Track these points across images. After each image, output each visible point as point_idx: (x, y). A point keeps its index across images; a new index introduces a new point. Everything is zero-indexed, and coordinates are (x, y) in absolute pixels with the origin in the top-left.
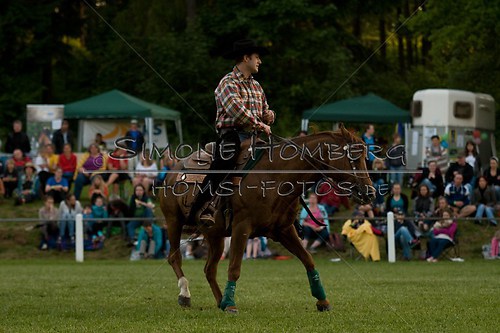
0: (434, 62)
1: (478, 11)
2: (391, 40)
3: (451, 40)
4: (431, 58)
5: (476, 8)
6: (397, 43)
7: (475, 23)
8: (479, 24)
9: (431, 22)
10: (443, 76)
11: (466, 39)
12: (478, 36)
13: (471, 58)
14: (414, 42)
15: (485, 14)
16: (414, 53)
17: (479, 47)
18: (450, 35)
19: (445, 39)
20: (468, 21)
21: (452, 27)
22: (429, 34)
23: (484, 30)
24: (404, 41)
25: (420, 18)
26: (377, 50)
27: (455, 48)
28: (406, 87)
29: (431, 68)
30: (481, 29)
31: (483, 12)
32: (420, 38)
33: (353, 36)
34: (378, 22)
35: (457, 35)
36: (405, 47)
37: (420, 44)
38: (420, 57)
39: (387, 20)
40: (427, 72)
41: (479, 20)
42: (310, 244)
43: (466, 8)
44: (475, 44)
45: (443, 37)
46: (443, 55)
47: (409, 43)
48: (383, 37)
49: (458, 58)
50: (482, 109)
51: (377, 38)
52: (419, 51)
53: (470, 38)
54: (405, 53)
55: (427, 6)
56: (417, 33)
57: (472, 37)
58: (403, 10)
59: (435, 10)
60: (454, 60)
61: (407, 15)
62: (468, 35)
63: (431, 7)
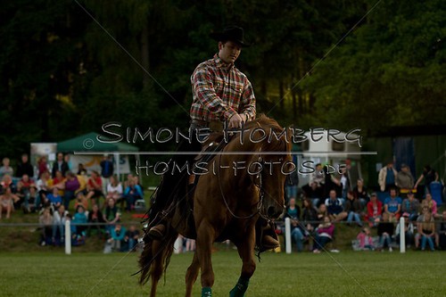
2: (288, 96)
4: (315, 109)
5: (347, 73)
6: (291, 98)
7: (346, 84)
8: (349, 85)
11: (340, 95)
14: (303, 97)
15: (353, 78)
16: (304, 105)
19: (326, 96)
21: (330, 87)
22: (314, 92)
24: (297, 97)
26: (278, 104)
29: (316, 116)
34: (278, 84)
36: (297, 101)
37: (307, 99)
38: (308, 108)
39: (284, 82)
40: (313, 118)
44: (346, 99)
46: (324, 107)
47: (300, 99)
48: (282, 94)
51: (278, 95)
52: (308, 104)
54: (297, 105)
55: (313, 72)
57: (344, 94)
58: (295, 75)
59: (318, 75)
60: (332, 110)
61: (299, 78)
62: (341, 92)
63: (316, 73)
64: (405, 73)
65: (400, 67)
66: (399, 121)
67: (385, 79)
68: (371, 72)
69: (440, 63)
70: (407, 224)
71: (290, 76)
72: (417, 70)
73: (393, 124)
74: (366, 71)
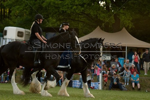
0: (12, 18)
1: (27, 2)
3: (18, 11)
9: (12, 4)
10: (15, 23)
12: (27, 10)
13: (24, 17)
17: (27, 14)
18: (18, 9)
20: (24, 5)
23: (29, 8)
25: (8, 2)
27: (19, 13)
28: (2, 25)
30: (28, 8)
32: (8, 9)
35: (20, 9)
41: (28, 5)
45: (15, 9)
49: (20, 17)
50: (27, 34)
53: (24, 11)
56: (7, 7)
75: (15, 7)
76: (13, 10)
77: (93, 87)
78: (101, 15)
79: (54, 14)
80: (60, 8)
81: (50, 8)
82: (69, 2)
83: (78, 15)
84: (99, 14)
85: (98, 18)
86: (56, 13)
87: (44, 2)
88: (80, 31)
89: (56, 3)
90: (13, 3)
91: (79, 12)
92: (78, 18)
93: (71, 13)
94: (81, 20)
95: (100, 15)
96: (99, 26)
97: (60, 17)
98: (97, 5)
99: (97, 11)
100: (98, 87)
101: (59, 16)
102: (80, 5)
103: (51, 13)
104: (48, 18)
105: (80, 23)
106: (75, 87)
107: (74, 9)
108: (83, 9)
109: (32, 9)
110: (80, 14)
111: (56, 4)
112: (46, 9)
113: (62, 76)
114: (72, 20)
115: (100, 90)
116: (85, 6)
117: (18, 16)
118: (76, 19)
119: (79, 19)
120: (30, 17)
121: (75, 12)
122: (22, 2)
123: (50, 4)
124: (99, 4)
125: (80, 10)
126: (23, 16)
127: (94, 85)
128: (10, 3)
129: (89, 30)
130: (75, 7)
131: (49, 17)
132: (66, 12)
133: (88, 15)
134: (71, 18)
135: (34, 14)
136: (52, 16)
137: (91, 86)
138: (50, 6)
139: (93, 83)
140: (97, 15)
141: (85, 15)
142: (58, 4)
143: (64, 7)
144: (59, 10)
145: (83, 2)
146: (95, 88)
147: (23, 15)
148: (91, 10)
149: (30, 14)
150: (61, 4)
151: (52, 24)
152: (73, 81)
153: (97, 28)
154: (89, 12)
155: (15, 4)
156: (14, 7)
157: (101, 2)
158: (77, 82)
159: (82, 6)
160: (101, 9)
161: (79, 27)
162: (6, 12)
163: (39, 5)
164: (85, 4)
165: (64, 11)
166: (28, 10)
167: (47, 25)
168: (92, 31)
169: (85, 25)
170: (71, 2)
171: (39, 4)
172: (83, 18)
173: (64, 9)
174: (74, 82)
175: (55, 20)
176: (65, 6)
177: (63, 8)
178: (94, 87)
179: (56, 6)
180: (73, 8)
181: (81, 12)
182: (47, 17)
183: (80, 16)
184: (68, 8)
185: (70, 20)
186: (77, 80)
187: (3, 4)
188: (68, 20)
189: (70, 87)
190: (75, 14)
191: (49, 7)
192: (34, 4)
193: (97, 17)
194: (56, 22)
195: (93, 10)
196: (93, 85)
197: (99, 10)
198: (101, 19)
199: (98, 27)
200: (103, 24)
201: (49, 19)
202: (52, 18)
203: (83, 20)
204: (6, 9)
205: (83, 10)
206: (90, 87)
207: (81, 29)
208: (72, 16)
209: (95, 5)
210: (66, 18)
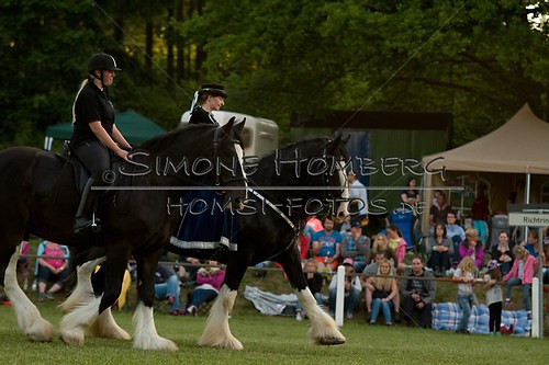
0: (208, 77)
1: (265, 18)
2: (160, 48)
3: (230, 51)
4: (205, 71)
5: (263, 15)
6: (166, 52)
7: (260, 33)
8: (265, 35)
9: (208, 29)
11: (248, 52)
12: (264, 49)
13: (254, 74)
14: (186, 51)
15: (273, 23)
16: (186, 63)
17: (263, 62)
18: (230, 45)
19: (224, 52)
20: (252, 30)
21: (231, 36)
22: (206, 43)
23: (271, 42)
24: (175, 49)
25: (196, 23)
26: (143, 61)
27: (235, 61)
28: (173, 105)
30: (267, 41)
31: (270, 21)
32: (194, 47)
33: (113, 39)
34: (144, 25)
35: (238, 46)
36: (176, 58)
37: (193, 55)
38: (193, 70)
39: (155, 22)
41: (265, 30)
42: (47, 289)
43: (251, 15)
44: (259, 58)
45: (220, 48)
46: (220, 69)
47: (180, 53)
48: (150, 43)
49: (238, 73)
50: (263, 137)
51: (142, 44)
52: (193, 63)
53: (253, 51)
54: (175, 64)
55: (204, 9)
56: (191, 40)
57: (256, 50)
58: (175, 13)
59: (214, 15)
60: (233, 75)
61: (180, 18)
62: (251, 47)
63: (208, 12)
64: (362, 22)
65: (355, 10)
66: (346, 102)
67: (326, 29)
68: (303, 16)
69: (423, 8)
70: (349, 278)
71: (166, 14)
72: (384, 18)
73: (337, 107)
74: (295, 13)
75: (222, 38)
76: (213, 49)
77: (508, 328)
78: (536, 63)
79: (362, 62)
80: (383, 39)
81: (346, 42)
82: (417, 18)
83: (448, 65)
84: (528, 59)
85: (526, 75)
86: (368, 57)
87: (326, 17)
88: (459, 124)
89: (369, 21)
90: (213, 23)
91: (453, 54)
92: (451, 74)
93: (423, 57)
94: (462, 83)
95: (530, 62)
96: (527, 104)
97: (383, 72)
98: (522, 27)
99: (520, 47)
100: (528, 328)
101: (379, 71)
102: (456, 27)
103: (349, 60)
104: (339, 77)
105: (458, 94)
106: (443, 328)
107: (435, 45)
108: (467, 41)
109: (281, 47)
110: (456, 62)
111: (370, 25)
112: (334, 45)
113: (395, 288)
114: (427, 81)
115: (536, 338)
116: (477, 30)
117: (231, 69)
118: (444, 79)
119: (454, 78)
120: (276, 75)
121: (437, 52)
122: (246, 21)
123: (346, 25)
124: (529, 24)
125: (457, 45)
126: (250, 71)
127: (511, 320)
128: (200, 24)
129: (490, 117)
130: (438, 35)
131: (343, 74)
132: (405, 53)
133: (487, 64)
134: (425, 75)
135: (289, 61)
136: (356, 71)
137: (502, 325)
138: (346, 33)
139: (509, 313)
140: (519, 64)
141: (476, 64)
142: (375, 26)
143: (400, 35)
144: (378, 45)
145: (467, 15)
146: (516, 332)
147: (249, 68)
148: (497, 47)
149: (276, 62)
150: (385, 25)
151: (354, 98)
152: (435, 305)
153: (520, 112)
154: (489, 54)
155: (221, 29)
156: (217, 39)
157: (535, 16)
158: (448, 309)
159: (466, 29)
160: (535, 41)
161: (454, 107)
162: (189, 55)
163: (307, 31)
164: (475, 23)
165: (400, 51)
166: (269, 49)
167: (336, 103)
168: (503, 123)
169: (474, 99)
170: (425, 18)
171: (305, 27)
172: (469, 74)
173: (400, 44)
174: (439, 309)
175: (364, 85)
176: (403, 31)
177: (395, 40)
178: (512, 326)
179: (370, 31)
180: (432, 39)
181: (462, 53)
182: (337, 73)
183: (456, 66)
184: (414, 38)
185: (421, 83)
186: (450, 304)
187: (176, 28)
188: (414, 84)
189: (425, 327)
190: (441, 62)
191: (342, 38)
192: (290, 28)
193: (520, 70)
194: (370, 90)
195: (504, 43)
196: (508, 318)
197: (528, 44)
198: (533, 76)
199: (526, 107)
200: (543, 96)
201: (343, 79)
202: (355, 76)
203: (469, 84)
204: (189, 46)
205: (468, 48)
206: (498, 328)
207: (463, 114)
208: (428, 68)
209: (512, 27)
210: (405, 76)
